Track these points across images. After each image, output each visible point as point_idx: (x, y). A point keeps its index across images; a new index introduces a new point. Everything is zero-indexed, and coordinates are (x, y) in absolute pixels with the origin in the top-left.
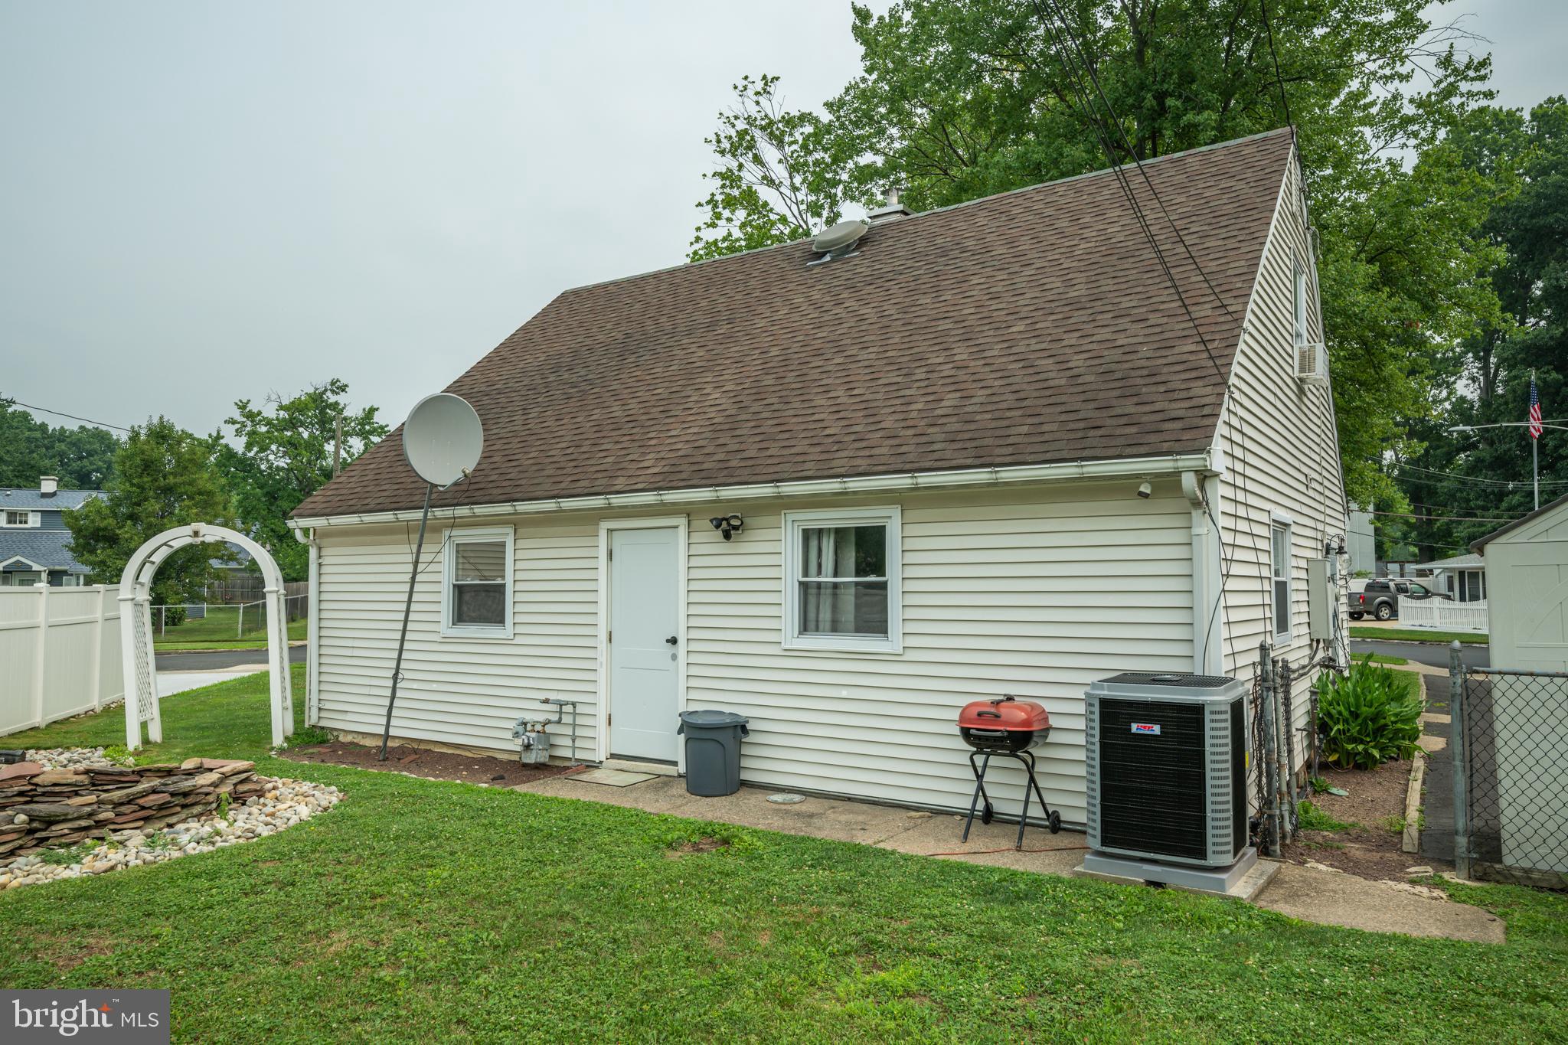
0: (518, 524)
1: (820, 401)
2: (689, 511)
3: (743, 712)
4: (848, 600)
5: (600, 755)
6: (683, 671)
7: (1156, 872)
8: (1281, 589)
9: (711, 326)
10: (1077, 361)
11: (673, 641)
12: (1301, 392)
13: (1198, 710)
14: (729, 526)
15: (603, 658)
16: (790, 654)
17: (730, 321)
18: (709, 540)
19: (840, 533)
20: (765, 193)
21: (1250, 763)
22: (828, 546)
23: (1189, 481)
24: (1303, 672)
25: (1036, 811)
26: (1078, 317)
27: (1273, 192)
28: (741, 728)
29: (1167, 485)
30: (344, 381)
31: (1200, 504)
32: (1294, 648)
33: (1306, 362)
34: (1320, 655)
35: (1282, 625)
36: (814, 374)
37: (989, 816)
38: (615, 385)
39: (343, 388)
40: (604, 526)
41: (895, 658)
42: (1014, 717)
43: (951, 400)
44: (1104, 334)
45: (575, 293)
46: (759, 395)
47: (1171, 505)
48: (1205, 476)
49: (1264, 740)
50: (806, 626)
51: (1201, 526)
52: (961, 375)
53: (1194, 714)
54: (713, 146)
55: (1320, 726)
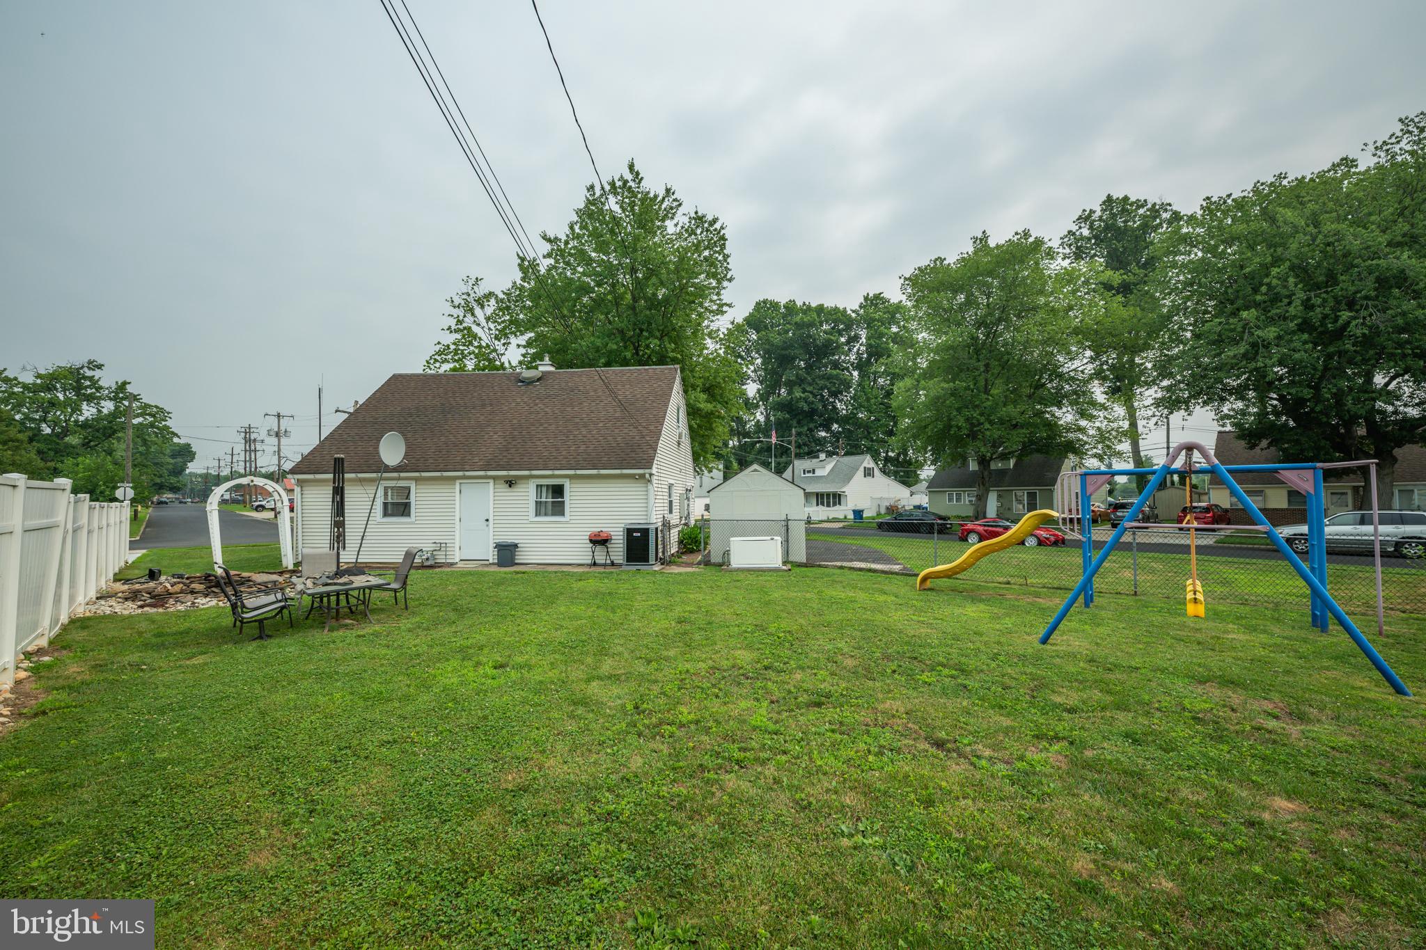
0: (416, 480)
1: (538, 443)
2: (494, 478)
3: (516, 542)
4: (550, 507)
5: (457, 560)
6: (491, 530)
7: (639, 567)
8: (671, 502)
9: (483, 406)
10: (619, 439)
11: (487, 520)
12: (679, 444)
13: (648, 529)
14: (510, 483)
15: (458, 527)
16: (532, 522)
17: (491, 405)
18: (503, 488)
19: (548, 486)
20: (475, 329)
21: (660, 543)
22: (544, 490)
23: (647, 476)
24: (677, 526)
25: (608, 562)
26: (619, 424)
27: (671, 389)
28: (516, 546)
29: (642, 476)
30: (100, 362)
31: (650, 481)
32: (674, 519)
33: (680, 436)
34: (683, 522)
35: (671, 512)
36: (533, 433)
37: (595, 564)
38: (446, 427)
39: (100, 367)
40: (458, 482)
41: (567, 523)
42: (604, 536)
43: (583, 448)
44: (626, 431)
45: (401, 376)
46: (514, 438)
47: (643, 481)
48: (651, 475)
49: (663, 541)
50: (538, 514)
51: (650, 487)
52: (585, 439)
53: (647, 530)
54: (449, 304)
55: (681, 542)
